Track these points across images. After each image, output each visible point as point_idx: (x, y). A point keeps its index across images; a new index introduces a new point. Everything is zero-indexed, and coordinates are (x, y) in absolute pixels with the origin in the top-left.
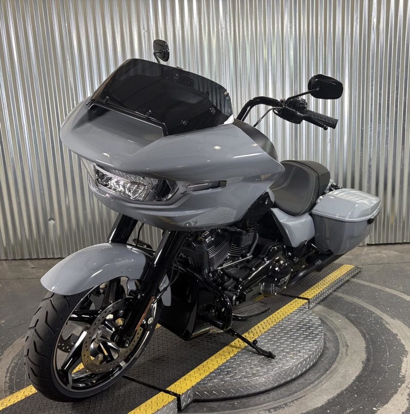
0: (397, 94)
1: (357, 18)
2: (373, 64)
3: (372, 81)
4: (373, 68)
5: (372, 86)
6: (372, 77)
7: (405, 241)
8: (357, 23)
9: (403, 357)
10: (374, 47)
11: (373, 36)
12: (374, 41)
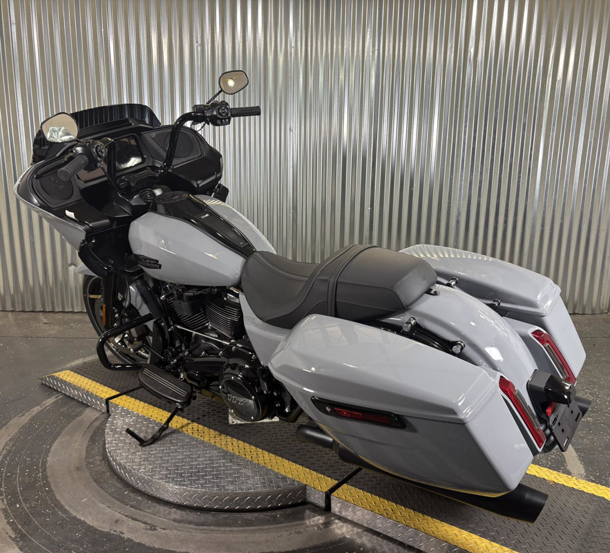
0: (494, 139)
1: (452, 45)
3: (466, 121)
4: (467, 107)
5: (466, 127)
6: (466, 117)
8: (451, 52)
10: (470, 82)
11: (469, 69)
12: (471, 75)
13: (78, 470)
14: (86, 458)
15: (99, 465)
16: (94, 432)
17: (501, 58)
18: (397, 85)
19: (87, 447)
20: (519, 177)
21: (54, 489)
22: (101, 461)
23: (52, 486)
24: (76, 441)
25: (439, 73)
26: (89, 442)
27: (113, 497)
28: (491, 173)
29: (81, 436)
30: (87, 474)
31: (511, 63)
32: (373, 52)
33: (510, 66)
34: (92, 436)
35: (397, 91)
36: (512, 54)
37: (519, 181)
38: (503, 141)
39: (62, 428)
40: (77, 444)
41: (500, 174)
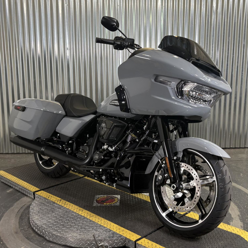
0: (228, 53)
1: (204, 4)
2: (213, 33)
3: (213, 44)
4: (213, 36)
5: (213, 47)
6: (213, 42)
7: (231, 147)
8: (204, 7)
9: (230, 221)
10: (214, 23)
11: (214, 16)
12: (214, 19)
13: (16, 233)
14: (19, 227)
15: (27, 231)
16: (21, 215)
17: (230, 10)
18: (175, 25)
19: (19, 222)
20: (242, 74)
21: (5, 243)
22: (27, 228)
23: (4, 242)
24: (12, 219)
25: (198, 17)
26: (19, 219)
27: (37, 245)
28: (227, 71)
29: (15, 217)
30: (22, 235)
31: (235, 13)
32: (162, 8)
33: (235, 15)
34: (20, 216)
35: (175, 29)
36: (236, 8)
37: (242, 76)
38: (233, 54)
39: (4, 213)
40: (13, 221)
41: (232, 72)
